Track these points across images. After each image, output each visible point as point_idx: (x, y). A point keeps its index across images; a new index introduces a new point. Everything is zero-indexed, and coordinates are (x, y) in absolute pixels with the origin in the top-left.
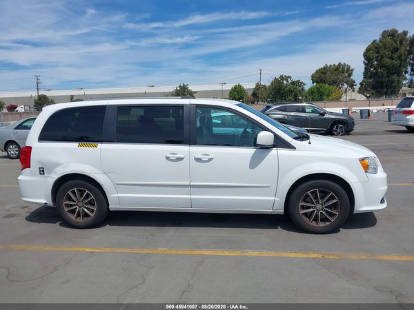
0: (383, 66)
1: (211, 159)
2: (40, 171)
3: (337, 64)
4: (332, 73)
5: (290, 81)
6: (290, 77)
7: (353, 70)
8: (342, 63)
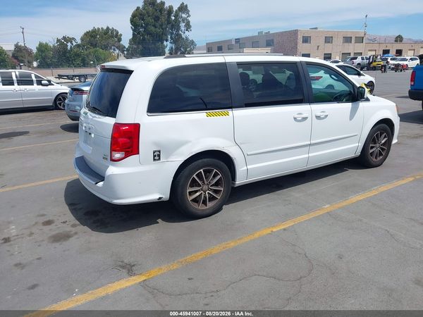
0: (150, 34)
2: (154, 156)
3: (105, 28)
4: (102, 37)
5: (74, 44)
6: (73, 39)
7: (121, 35)
8: (111, 28)
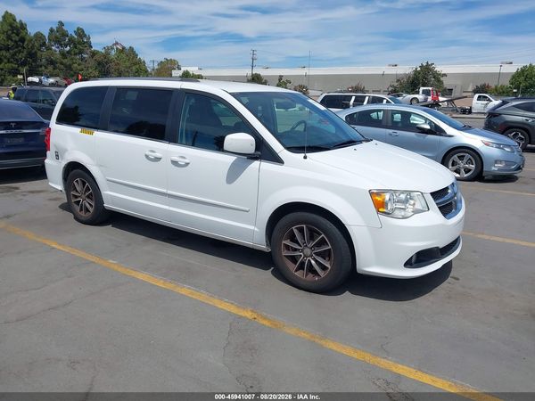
1: (187, 164)
2: (56, 155)
